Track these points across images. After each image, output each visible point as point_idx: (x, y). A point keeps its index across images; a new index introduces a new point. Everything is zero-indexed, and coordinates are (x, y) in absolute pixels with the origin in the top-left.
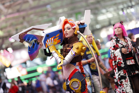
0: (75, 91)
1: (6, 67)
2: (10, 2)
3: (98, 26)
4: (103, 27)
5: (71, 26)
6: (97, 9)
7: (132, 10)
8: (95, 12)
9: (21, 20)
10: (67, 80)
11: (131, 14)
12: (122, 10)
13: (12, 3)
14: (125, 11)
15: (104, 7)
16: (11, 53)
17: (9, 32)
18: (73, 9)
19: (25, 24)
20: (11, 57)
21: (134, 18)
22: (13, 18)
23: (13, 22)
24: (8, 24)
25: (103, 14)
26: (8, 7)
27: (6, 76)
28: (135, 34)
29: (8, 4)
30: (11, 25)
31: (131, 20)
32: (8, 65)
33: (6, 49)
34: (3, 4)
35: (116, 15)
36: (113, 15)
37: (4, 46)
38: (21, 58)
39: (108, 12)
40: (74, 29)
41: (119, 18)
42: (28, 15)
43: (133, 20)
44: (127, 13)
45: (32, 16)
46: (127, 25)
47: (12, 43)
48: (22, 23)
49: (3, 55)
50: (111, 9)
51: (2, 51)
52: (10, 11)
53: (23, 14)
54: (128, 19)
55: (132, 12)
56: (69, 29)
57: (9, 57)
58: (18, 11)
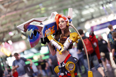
1: (7, 57)
2: (8, 2)
3: (83, 20)
4: (87, 20)
5: (64, 19)
6: (81, 5)
7: (111, 5)
8: (80, 8)
9: (18, 17)
10: (62, 63)
11: (109, 8)
12: (102, 5)
13: (10, 3)
14: (104, 6)
15: (87, 4)
16: (11, 45)
17: (8, 27)
18: (61, 6)
19: (22, 20)
20: (11, 48)
21: (113, 11)
22: (12, 16)
23: (12, 19)
24: (8, 21)
25: (86, 9)
26: (7, 7)
27: (8, 64)
28: (114, 25)
29: (6, 4)
30: (10, 22)
31: (110, 14)
32: (9, 55)
33: (7, 41)
34: (3, 5)
35: (97, 10)
36: (95, 10)
37: (5, 39)
38: (20, 49)
39: (91, 8)
41: (100, 12)
42: (24, 13)
43: (112, 13)
44: (106, 8)
45: (27, 13)
46: (107, 18)
47: (11, 37)
48: (19, 20)
49: (4, 46)
50: (93, 5)
51: (3, 44)
52: (9, 10)
53: (19, 12)
54: (107, 13)
55: (110, 7)
56: (63, 22)
57: (9, 48)
58: (16, 10)
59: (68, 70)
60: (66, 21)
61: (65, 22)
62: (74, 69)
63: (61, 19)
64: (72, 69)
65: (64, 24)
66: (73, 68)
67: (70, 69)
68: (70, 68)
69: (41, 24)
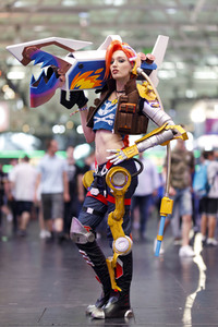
0: (115, 191)
5: (127, 55)
6: (197, 50)
10: (102, 166)
40: (133, 63)
45: (39, 28)
56: (122, 62)
59: (111, 186)
60: (131, 59)
61: (126, 63)
62: (125, 189)
63: (119, 54)
64: (122, 186)
65: (125, 68)
66: (125, 183)
67: (115, 186)
68: (116, 182)
69: (72, 56)
